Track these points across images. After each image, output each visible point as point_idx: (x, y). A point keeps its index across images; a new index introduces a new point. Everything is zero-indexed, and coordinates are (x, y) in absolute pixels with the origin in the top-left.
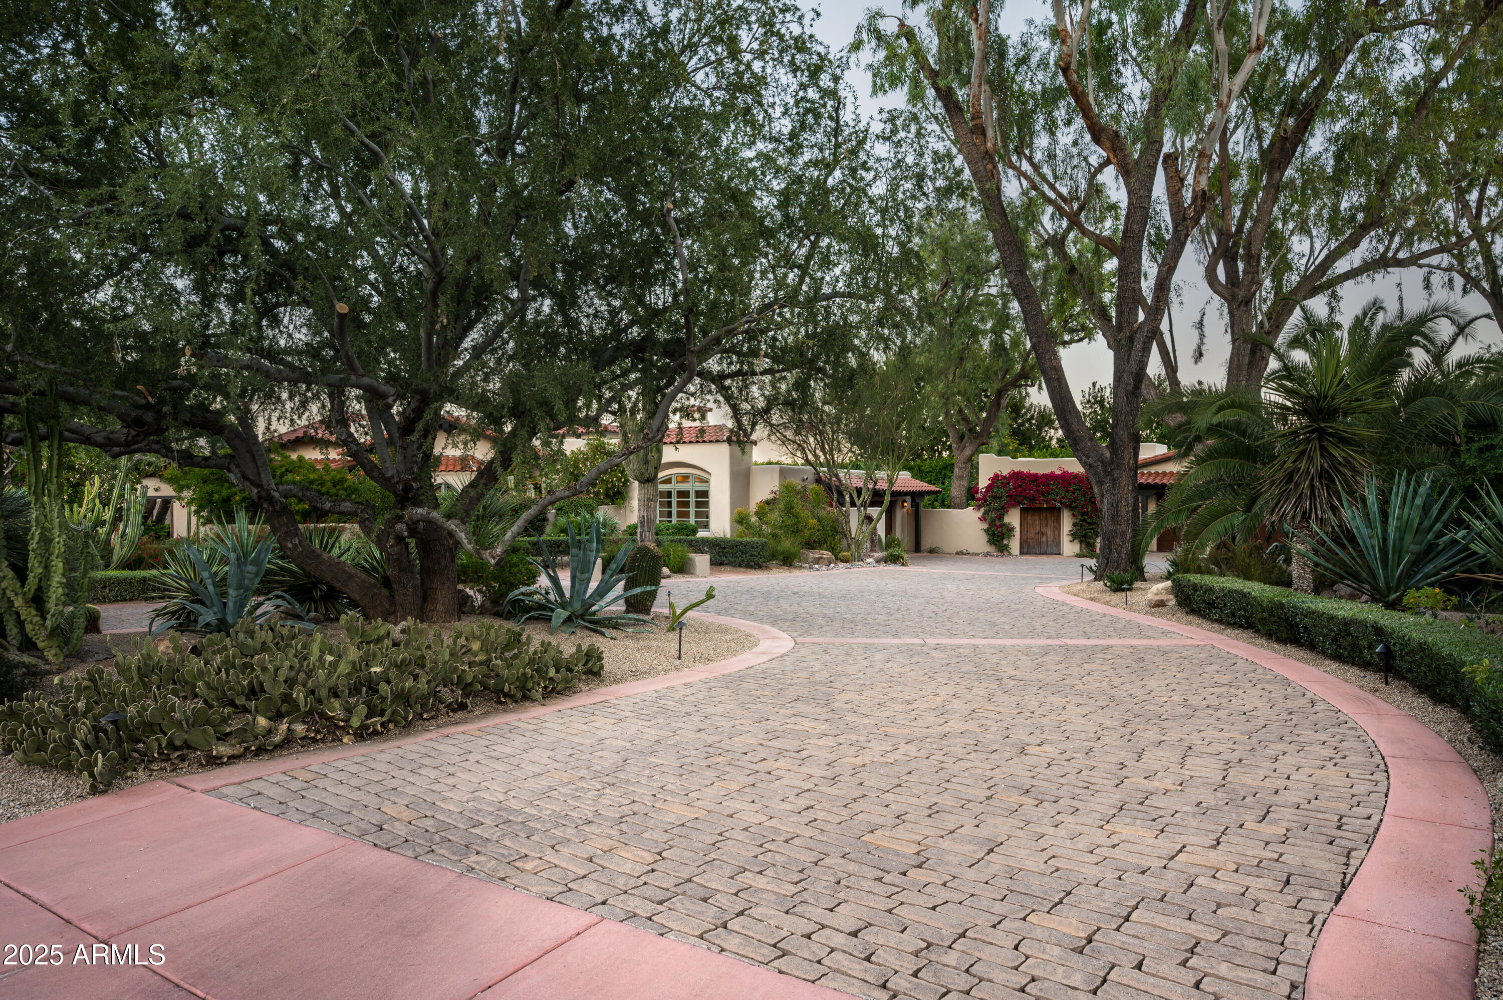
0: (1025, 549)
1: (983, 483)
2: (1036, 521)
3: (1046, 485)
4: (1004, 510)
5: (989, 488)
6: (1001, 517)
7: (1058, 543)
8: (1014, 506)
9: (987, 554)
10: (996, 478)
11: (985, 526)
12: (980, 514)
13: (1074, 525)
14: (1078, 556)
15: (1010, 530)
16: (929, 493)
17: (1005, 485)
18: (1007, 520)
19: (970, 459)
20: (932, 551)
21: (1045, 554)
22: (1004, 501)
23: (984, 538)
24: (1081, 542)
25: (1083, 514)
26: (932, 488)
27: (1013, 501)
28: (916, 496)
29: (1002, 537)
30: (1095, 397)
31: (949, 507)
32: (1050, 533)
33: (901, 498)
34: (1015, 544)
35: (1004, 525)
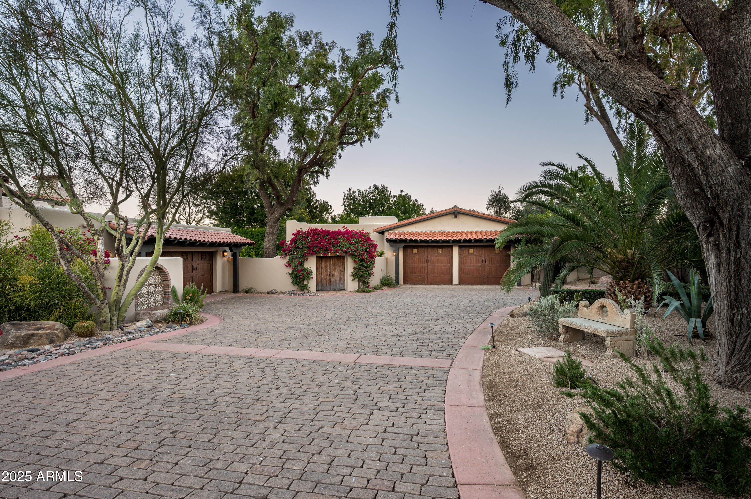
0: (320, 287)
1: (289, 237)
2: (327, 266)
3: (335, 238)
4: (304, 258)
5: (293, 240)
6: (302, 264)
7: (343, 281)
8: (312, 255)
9: (292, 293)
10: (298, 233)
11: (290, 270)
12: (286, 261)
13: (355, 268)
14: (359, 291)
15: (309, 273)
16: (244, 244)
17: (305, 239)
18: (306, 265)
19: (278, 220)
20: (247, 292)
21: (335, 290)
22: (305, 251)
23: (289, 280)
24: (359, 281)
25: (362, 260)
26: (248, 241)
27: (311, 251)
28: (233, 246)
29: (303, 278)
30: (350, 196)
31: (262, 256)
32: (337, 274)
33: (221, 249)
34: (312, 284)
35: (304, 270)
